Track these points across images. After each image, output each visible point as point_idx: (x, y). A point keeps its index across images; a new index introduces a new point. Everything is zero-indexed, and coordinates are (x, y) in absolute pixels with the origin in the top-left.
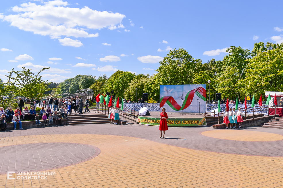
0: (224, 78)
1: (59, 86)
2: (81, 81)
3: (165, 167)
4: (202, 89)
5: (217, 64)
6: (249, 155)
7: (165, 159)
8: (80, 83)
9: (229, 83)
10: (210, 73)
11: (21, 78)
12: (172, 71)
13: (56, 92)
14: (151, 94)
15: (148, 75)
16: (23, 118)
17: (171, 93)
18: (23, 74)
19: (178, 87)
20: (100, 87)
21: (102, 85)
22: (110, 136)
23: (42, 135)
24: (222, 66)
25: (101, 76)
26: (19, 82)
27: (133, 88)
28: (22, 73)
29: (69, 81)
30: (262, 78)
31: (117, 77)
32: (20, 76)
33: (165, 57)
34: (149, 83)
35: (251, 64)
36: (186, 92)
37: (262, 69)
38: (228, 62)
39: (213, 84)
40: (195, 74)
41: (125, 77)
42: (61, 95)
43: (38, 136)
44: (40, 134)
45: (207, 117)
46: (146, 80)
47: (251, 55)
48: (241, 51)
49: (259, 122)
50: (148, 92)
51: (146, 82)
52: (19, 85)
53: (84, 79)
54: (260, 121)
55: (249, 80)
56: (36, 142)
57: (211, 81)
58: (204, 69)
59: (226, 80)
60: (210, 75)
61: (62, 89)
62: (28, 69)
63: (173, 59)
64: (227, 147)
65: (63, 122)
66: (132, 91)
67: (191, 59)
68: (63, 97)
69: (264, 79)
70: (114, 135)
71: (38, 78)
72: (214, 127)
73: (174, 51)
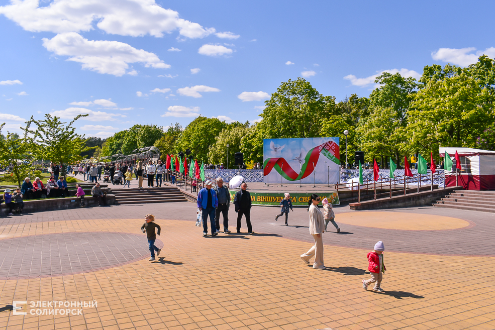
0: (371, 126)
1: (106, 144)
2: (140, 134)
3: (263, 271)
4: (332, 144)
5: (361, 104)
6: (404, 252)
7: (264, 258)
8: (138, 138)
9: (380, 134)
10: (348, 118)
11: (43, 131)
12: (286, 117)
13: (102, 153)
14: (251, 154)
15: (248, 123)
16: (48, 194)
17: (282, 151)
18: (46, 125)
19: (293, 142)
20: (171, 144)
21: (174, 140)
22: (181, 222)
23: (75, 221)
24: (368, 106)
25: (171, 127)
26: (41, 137)
27: (222, 145)
28: (45, 123)
29: (122, 135)
30: (435, 124)
31: (196, 128)
32: (43, 127)
33: (274, 93)
34: (248, 136)
35: (416, 102)
36: (306, 151)
37: (436, 110)
38: (378, 99)
39: (354, 136)
40: (323, 120)
41: (210, 126)
42: (109, 158)
43: (68, 222)
44: (72, 219)
45: (339, 190)
46: (244, 131)
47: (417, 87)
48: (399, 80)
49: (429, 198)
50: (247, 151)
51: (244, 135)
52: (41, 142)
53: (145, 131)
54: (430, 196)
55: (412, 128)
56: (65, 231)
57: (350, 131)
58: (338, 112)
59: (375, 129)
60: (349, 122)
61: (110, 148)
62: (55, 117)
63: (287, 97)
64: (368, 239)
65: (109, 201)
66: (221, 150)
67: (317, 96)
68: (113, 160)
69: (439, 126)
70: (187, 220)
71: (70, 130)
72: (351, 207)
73: (288, 82)
